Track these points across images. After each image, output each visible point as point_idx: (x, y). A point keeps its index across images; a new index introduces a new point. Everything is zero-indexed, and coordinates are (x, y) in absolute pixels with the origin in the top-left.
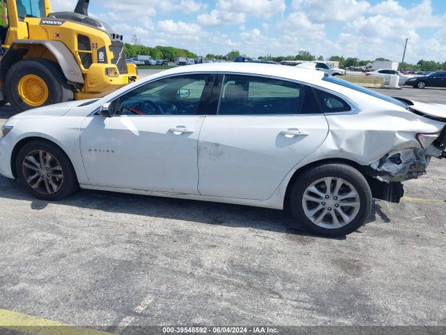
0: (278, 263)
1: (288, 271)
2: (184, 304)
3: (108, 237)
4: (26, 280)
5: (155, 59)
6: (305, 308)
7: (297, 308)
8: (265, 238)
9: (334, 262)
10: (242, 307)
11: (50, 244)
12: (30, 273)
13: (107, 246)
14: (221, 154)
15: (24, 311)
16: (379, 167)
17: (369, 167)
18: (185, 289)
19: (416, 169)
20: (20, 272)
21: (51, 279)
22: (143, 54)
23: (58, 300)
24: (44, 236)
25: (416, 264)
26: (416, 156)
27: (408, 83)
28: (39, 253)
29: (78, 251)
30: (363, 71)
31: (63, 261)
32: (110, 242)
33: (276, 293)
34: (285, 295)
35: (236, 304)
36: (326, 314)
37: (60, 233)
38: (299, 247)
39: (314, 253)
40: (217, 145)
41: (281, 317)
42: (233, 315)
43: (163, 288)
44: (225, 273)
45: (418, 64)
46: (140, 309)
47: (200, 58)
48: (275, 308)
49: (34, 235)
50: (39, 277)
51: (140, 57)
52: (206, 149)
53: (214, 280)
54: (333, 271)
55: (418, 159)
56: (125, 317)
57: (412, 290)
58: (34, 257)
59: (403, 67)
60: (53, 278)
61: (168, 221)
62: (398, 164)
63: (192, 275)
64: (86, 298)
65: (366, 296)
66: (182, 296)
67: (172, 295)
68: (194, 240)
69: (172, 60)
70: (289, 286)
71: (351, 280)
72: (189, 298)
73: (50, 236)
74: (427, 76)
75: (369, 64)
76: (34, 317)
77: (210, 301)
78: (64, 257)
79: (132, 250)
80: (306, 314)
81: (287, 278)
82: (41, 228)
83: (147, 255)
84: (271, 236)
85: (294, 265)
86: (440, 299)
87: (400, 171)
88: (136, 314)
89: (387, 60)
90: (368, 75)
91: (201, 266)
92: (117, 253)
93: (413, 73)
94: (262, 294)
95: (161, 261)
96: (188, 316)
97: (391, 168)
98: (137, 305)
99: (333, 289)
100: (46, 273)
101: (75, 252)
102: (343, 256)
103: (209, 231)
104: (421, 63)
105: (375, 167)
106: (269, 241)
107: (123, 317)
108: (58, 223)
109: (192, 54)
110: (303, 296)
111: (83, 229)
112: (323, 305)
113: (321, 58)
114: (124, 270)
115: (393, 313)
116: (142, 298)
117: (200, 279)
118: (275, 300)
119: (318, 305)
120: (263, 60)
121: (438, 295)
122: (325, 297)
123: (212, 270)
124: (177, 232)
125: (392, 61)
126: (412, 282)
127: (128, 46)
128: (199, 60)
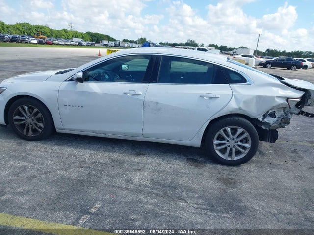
0: (183, 180)
1: (190, 185)
2: (123, 207)
3: (65, 164)
4: (10, 193)
5: (85, 41)
6: (202, 208)
7: (197, 208)
8: (173, 164)
9: (219, 180)
10: (161, 208)
11: (24, 169)
12: (13, 188)
13: (66, 170)
14: (160, 109)
15: (11, 213)
16: (263, 119)
17: (257, 120)
18: (123, 198)
19: (285, 121)
20: (5, 187)
21: (28, 192)
22: (77, 37)
23: (35, 205)
24: (19, 163)
25: (270, 181)
26: (285, 113)
27: (261, 64)
28: (17, 174)
29: (45, 173)
30: (231, 55)
31: (35, 180)
32: (67, 167)
33: (183, 200)
34: (189, 201)
35: (157, 206)
36: (215, 212)
37: (30, 161)
38: (196, 170)
39: (206, 174)
40: (157, 103)
41: (187, 214)
42: (156, 214)
43: (108, 197)
44: (148, 187)
45: (267, 51)
46: (93, 210)
47: (118, 42)
48: (182, 208)
49: (12, 163)
50: (19, 190)
51: (74, 39)
52: (149, 106)
53: (141, 191)
54: (219, 185)
55: (286, 115)
56: (83, 216)
57: (268, 196)
58: (14, 177)
59: (257, 53)
60: (29, 191)
61: (106, 153)
62: (274, 118)
63: (126, 188)
64: (55, 204)
65: (240, 200)
66: (121, 202)
67: (114, 202)
68: (125, 166)
69: (98, 42)
70: (191, 194)
71: (230, 191)
72: (126, 203)
73: (24, 164)
74: (273, 59)
75: (235, 50)
76: (19, 217)
77: (140, 205)
78: (36, 177)
79: (84, 172)
80: (203, 212)
81: (189, 190)
82: (16, 158)
83: (94, 176)
84: (178, 163)
85: (193, 182)
86: (285, 202)
87: (275, 123)
88: (90, 214)
89: (246, 48)
90: (234, 57)
91: (132, 183)
92: (73, 175)
93: (263, 58)
94: (174, 200)
95: (104, 179)
96: (126, 214)
97: (270, 120)
98: (91, 208)
99: (219, 197)
100: (24, 188)
101: (43, 174)
102: (224, 176)
103: (136, 160)
104: (268, 50)
105: (260, 119)
106: (175, 166)
107: (82, 216)
108: (28, 155)
109: (112, 38)
110: (200, 201)
111: (47, 159)
112: (213, 206)
113: (202, 45)
114: (79, 185)
115: (257, 210)
116: (94, 204)
117: (132, 191)
118: (182, 204)
119: (209, 206)
120: (163, 45)
121: (284, 199)
122: (214, 202)
123: (140, 185)
124: (113, 160)
125: (249, 49)
126: (267, 191)
127: (65, 31)
128: (117, 43)
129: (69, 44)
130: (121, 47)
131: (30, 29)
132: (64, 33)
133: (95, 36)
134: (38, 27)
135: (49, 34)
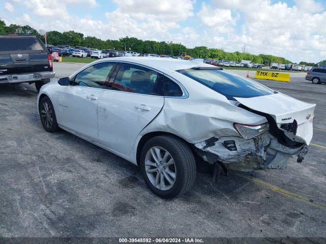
11: (8, 147)
16: (206, 147)
38: (116, 188)
39: (117, 194)
40: (105, 110)
44: (48, 185)
47: (291, 64)
49: (9, 142)
51: (243, 61)
52: (100, 112)
82: (18, 140)
84: (111, 177)
105: (200, 147)
111: (32, 145)
127: (238, 53)
128: (289, 65)
129: (234, 65)
130: (293, 70)
131: (205, 53)
132: (236, 55)
133: (268, 59)
134: (213, 50)
135: (221, 57)
